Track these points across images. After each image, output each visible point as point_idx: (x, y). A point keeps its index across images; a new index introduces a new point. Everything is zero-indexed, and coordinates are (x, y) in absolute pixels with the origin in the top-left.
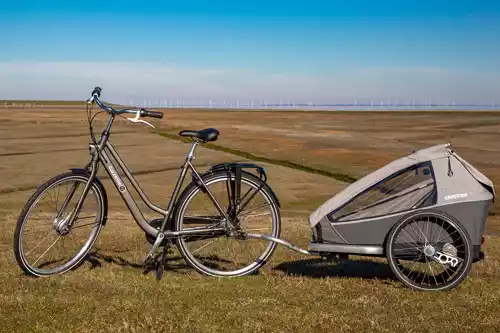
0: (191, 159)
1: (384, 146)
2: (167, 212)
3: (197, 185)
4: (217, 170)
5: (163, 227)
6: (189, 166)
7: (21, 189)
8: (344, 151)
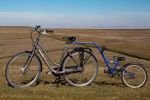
0: (66, 47)
1: (134, 41)
2: (59, 65)
3: (69, 55)
4: (75, 50)
5: (58, 70)
6: (66, 49)
7: (5, 58)
8: (120, 43)
